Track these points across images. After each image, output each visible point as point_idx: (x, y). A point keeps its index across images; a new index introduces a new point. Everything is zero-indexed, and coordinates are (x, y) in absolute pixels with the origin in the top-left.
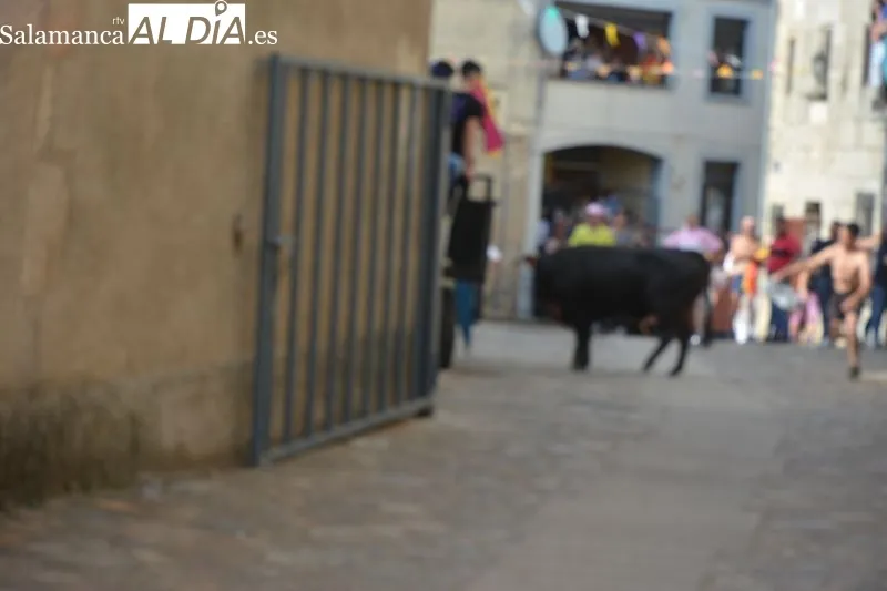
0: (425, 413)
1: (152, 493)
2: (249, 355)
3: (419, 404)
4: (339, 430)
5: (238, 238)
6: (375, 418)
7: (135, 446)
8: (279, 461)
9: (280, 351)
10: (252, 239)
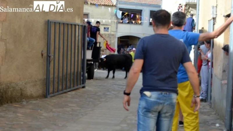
0: (84, 87)
1: (24, 103)
2: (45, 77)
3: (82, 85)
4: (65, 91)
5: (42, 55)
6: (73, 88)
7: (22, 94)
8: (51, 97)
9: (51, 76)
10: (45, 55)
